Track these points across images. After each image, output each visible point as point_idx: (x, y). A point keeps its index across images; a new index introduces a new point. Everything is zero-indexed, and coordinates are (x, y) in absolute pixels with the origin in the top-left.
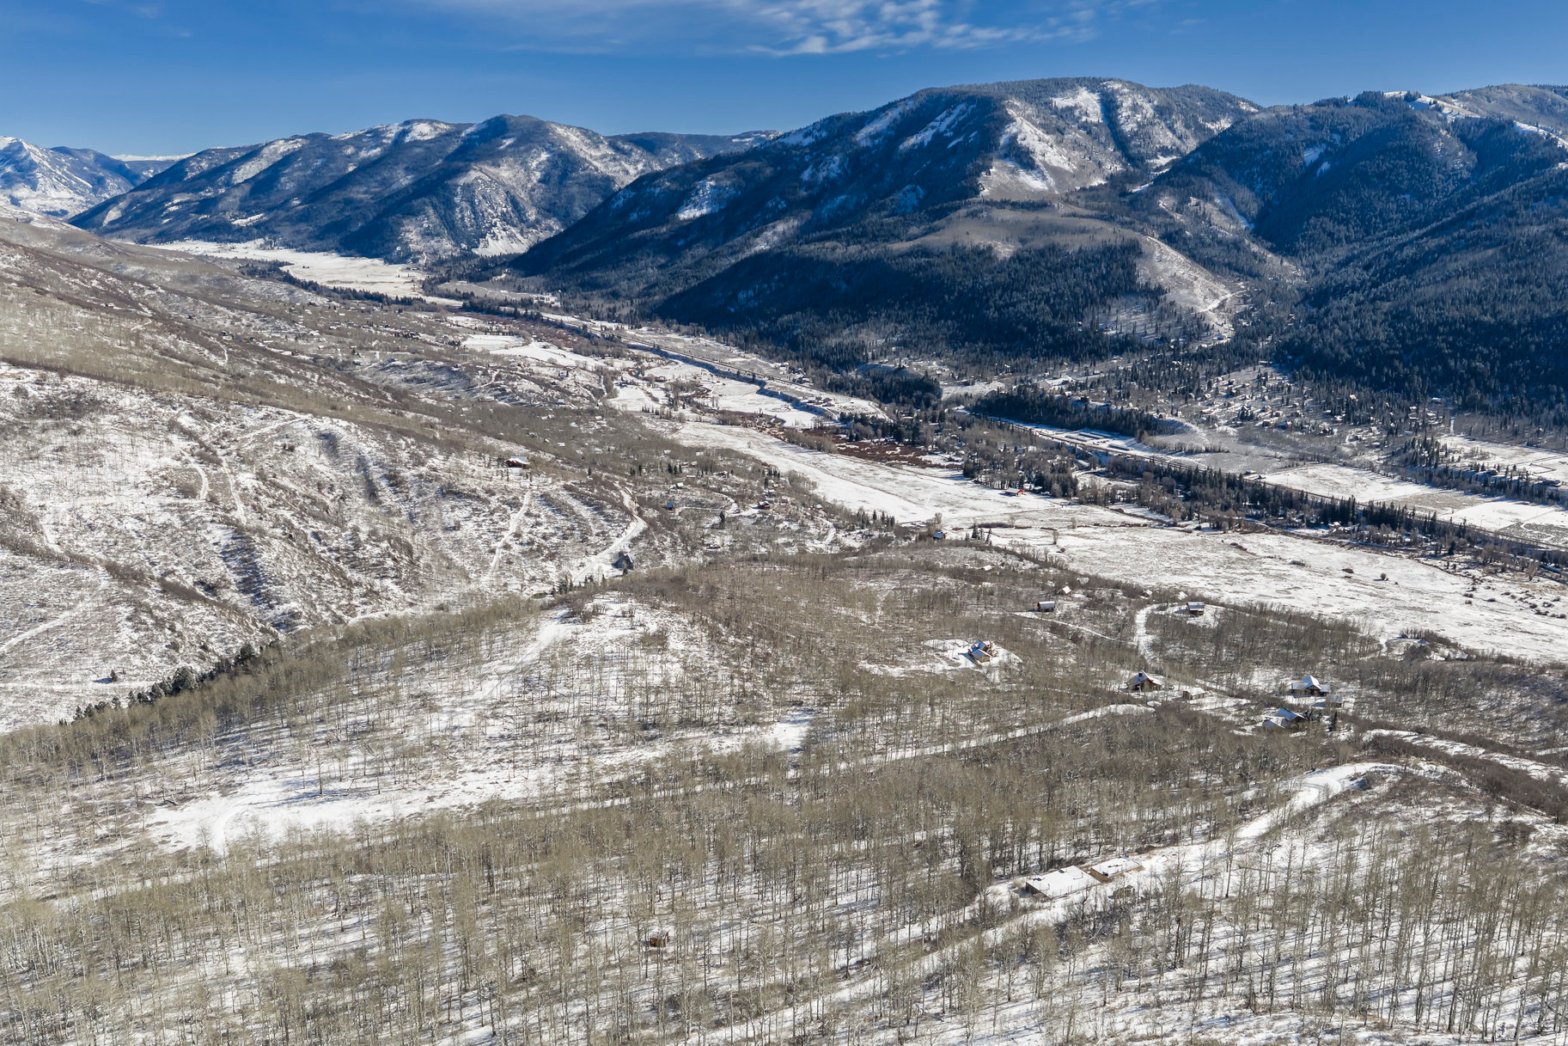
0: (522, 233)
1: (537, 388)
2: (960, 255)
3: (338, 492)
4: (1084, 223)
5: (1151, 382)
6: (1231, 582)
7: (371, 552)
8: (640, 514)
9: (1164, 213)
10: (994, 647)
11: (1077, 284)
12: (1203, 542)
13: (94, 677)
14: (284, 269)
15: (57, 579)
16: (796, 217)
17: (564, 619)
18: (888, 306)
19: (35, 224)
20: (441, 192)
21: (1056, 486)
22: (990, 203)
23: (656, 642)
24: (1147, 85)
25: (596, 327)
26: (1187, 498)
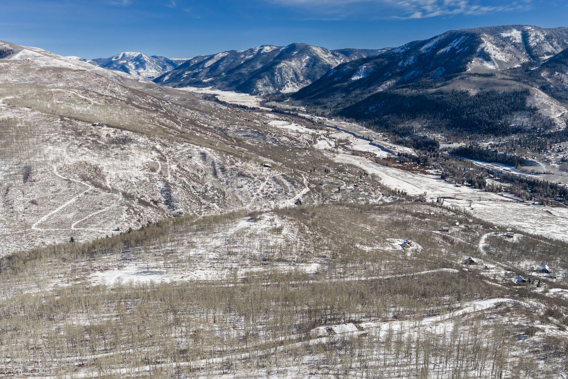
0: (297, 85)
1: (288, 140)
2: (455, 94)
3: (204, 173)
4: (507, 82)
5: (525, 145)
6: (541, 226)
7: (210, 194)
8: (309, 186)
9: (543, 78)
10: (413, 243)
11: (501, 106)
12: (534, 209)
13: (112, 229)
14: (216, 97)
15: (107, 196)
16: (394, 79)
17: (249, 220)
18: (424, 113)
19: (140, 81)
20: (271, 70)
21: (476, 184)
22: (470, 74)
23: (279, 230)
24: (543, 27)
25: (316, 119)
26: (532, 192)
